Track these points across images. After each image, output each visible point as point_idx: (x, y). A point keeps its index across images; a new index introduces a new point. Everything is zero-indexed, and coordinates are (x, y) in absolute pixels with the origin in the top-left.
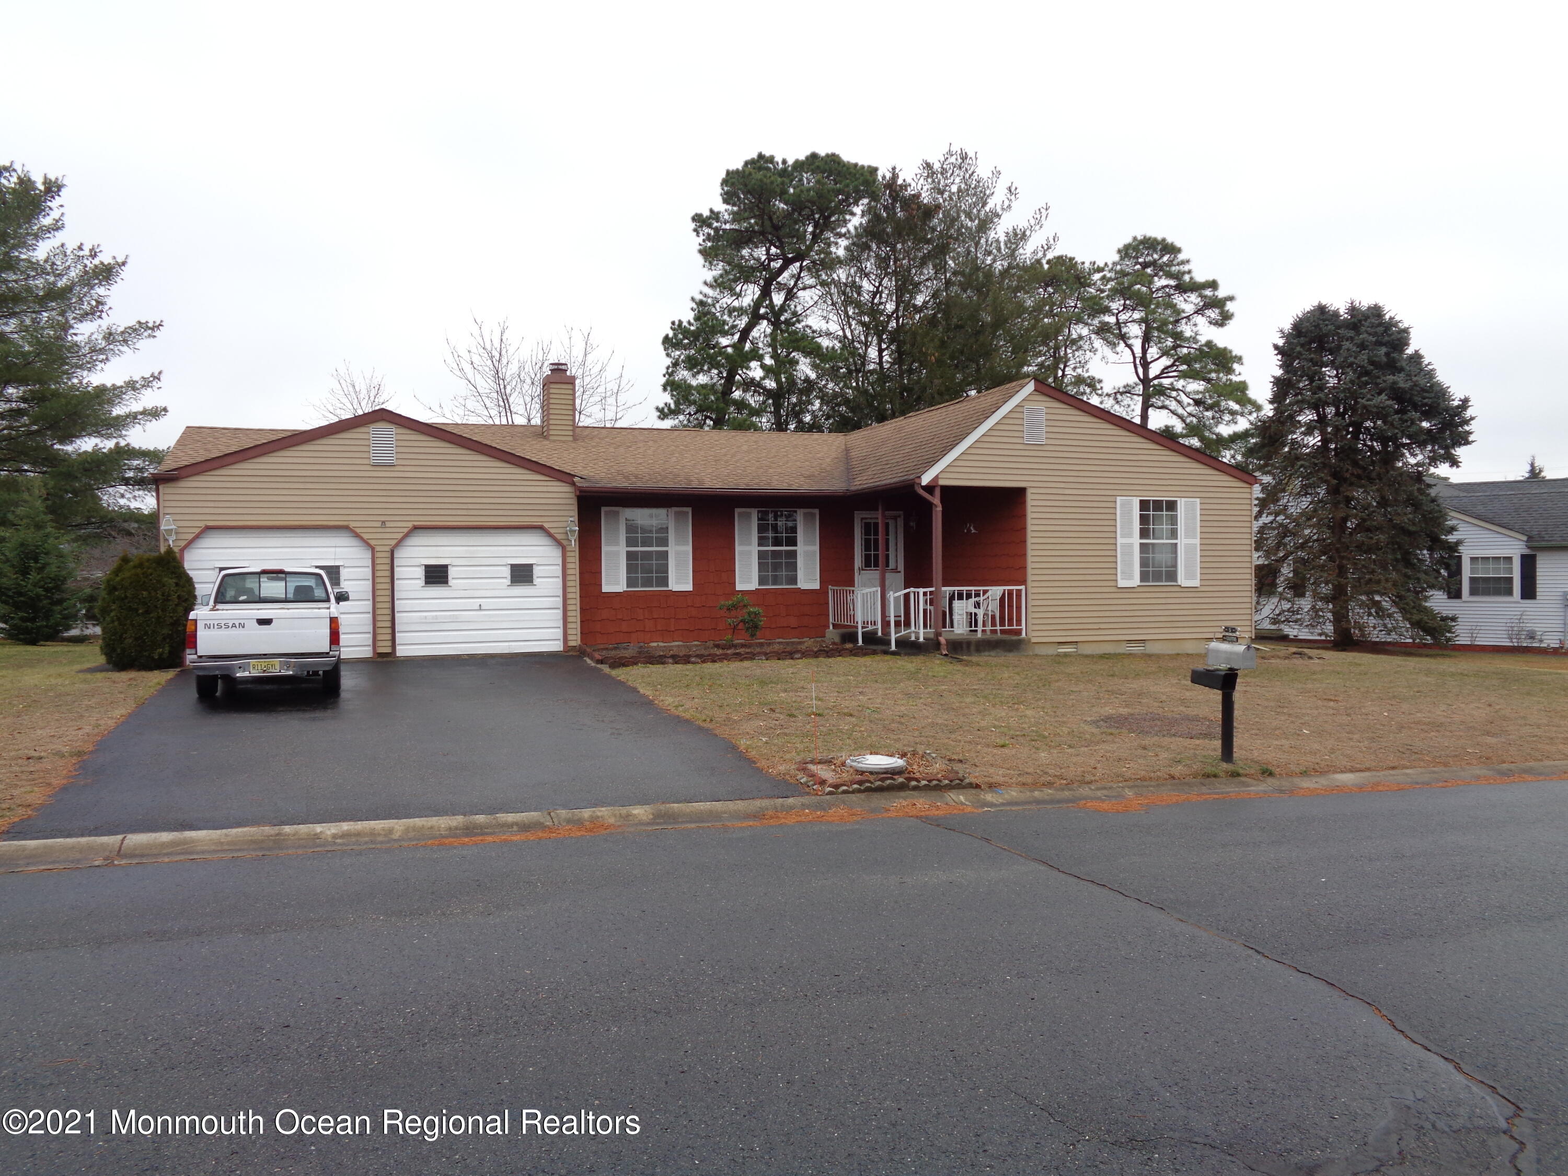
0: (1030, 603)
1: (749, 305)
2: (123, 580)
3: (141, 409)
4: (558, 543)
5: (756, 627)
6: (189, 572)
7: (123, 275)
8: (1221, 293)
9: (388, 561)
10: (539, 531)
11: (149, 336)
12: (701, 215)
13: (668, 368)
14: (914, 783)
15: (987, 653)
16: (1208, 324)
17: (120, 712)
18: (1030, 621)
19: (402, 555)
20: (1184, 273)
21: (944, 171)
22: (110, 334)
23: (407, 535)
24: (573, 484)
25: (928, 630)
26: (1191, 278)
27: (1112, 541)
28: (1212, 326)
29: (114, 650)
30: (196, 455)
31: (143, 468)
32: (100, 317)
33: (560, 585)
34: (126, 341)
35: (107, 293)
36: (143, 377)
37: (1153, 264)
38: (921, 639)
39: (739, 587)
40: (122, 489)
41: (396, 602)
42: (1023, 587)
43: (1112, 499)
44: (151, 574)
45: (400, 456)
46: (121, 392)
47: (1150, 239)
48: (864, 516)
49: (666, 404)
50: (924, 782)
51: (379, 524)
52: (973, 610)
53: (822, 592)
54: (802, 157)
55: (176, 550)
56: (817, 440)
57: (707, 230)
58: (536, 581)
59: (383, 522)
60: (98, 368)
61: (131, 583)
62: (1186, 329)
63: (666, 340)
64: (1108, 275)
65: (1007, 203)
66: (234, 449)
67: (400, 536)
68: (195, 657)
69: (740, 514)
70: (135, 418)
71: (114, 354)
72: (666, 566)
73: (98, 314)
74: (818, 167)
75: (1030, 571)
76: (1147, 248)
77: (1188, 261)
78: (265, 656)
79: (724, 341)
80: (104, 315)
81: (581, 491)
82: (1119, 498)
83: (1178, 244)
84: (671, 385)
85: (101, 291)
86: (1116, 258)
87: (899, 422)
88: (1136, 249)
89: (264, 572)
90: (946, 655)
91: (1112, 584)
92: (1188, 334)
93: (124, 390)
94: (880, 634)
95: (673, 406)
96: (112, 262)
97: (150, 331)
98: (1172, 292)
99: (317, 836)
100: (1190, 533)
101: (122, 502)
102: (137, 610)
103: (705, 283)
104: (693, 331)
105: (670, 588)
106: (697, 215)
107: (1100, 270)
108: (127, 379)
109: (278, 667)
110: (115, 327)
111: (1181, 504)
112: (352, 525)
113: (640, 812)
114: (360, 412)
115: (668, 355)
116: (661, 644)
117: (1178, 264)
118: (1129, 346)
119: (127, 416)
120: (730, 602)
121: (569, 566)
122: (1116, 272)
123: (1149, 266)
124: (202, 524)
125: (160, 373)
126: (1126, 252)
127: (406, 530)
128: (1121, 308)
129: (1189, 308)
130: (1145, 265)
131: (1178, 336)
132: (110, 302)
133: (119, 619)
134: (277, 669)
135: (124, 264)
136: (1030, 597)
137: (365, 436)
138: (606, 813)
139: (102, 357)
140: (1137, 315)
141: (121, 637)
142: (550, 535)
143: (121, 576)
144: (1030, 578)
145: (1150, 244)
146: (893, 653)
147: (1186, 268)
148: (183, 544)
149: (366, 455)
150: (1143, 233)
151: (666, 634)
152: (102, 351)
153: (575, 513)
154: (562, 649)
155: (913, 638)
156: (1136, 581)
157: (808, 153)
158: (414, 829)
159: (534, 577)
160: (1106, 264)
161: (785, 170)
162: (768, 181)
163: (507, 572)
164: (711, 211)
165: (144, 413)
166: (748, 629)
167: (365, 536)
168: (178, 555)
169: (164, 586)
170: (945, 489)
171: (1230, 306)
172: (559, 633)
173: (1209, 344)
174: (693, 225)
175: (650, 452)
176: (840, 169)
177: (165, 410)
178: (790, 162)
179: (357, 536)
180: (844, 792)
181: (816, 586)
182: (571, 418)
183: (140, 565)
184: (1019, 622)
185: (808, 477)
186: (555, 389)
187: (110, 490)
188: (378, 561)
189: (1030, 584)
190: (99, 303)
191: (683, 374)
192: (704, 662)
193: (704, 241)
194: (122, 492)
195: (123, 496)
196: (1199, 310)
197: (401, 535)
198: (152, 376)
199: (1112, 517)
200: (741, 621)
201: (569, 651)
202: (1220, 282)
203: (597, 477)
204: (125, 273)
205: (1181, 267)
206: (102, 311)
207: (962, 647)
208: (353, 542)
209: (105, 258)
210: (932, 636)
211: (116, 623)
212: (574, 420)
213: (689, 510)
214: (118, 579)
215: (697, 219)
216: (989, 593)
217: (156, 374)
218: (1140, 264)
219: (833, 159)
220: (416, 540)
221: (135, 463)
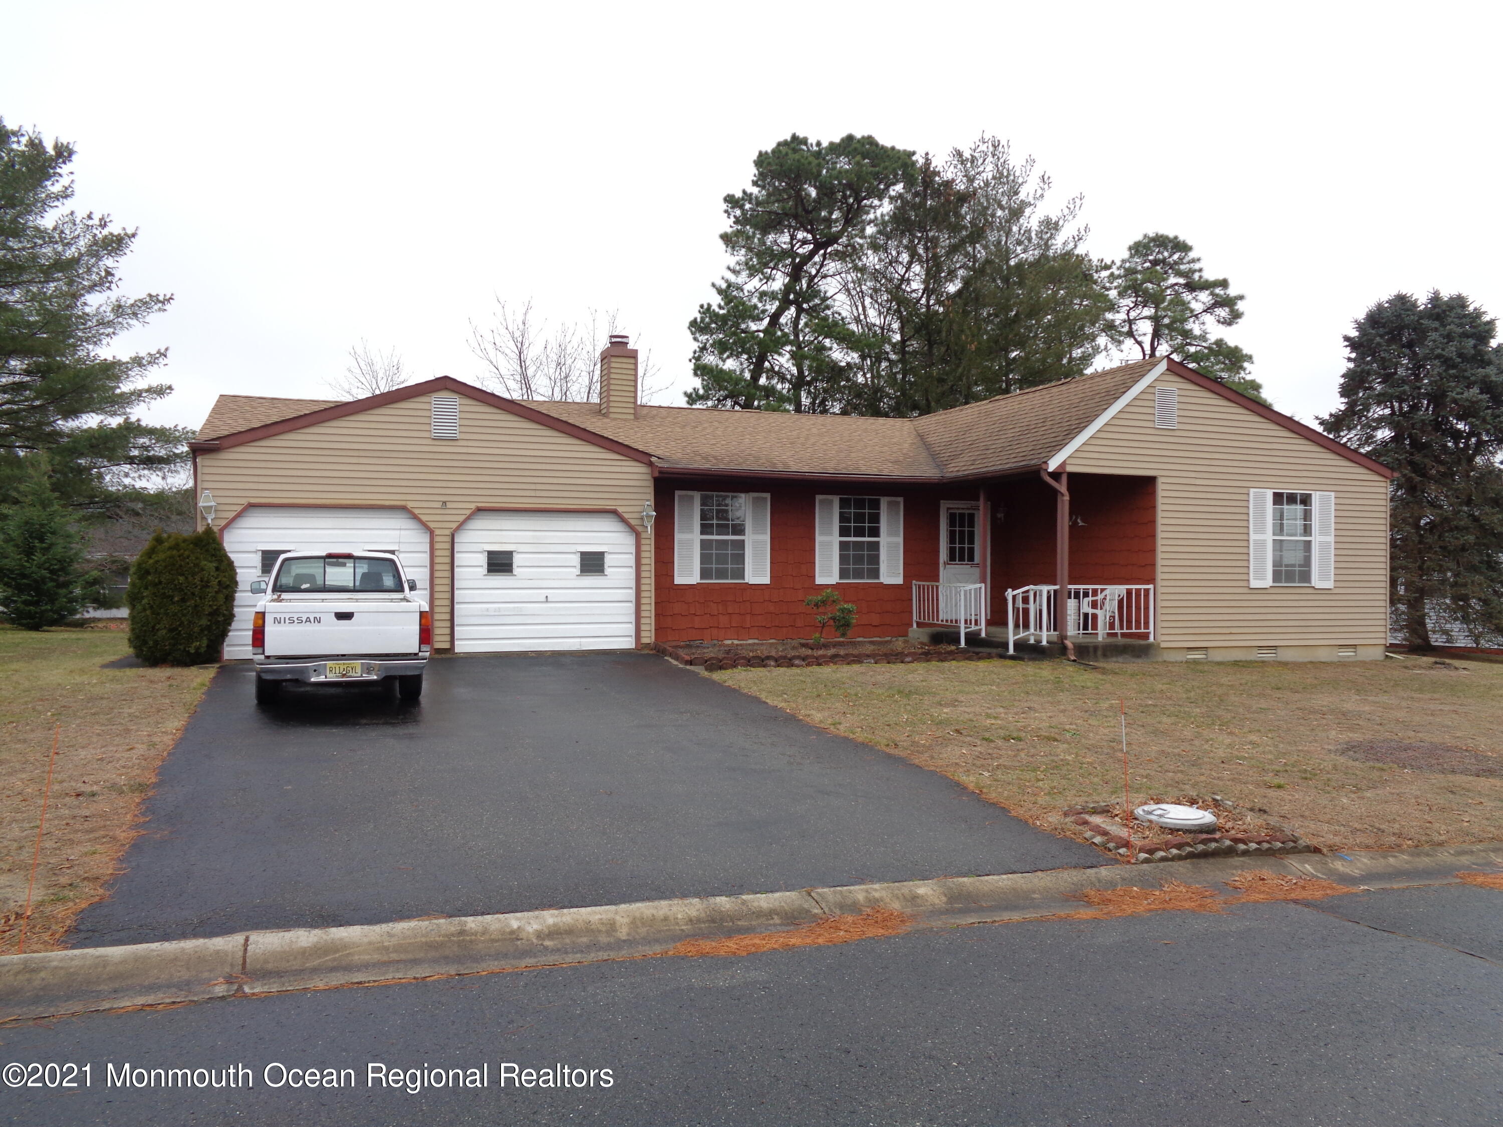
0: (1160, 604)
1: (780, 290)
2: (157, 562)
3: (146, 387)
4: (632, 528)
5: (847, 625)
6: (230, 555)
7: (133, 247)
8: (1232, 292)
9: (448, 546)
10: (612, 516)
11: (160, 310)
12: (733, 196)
13: (695, 352)
14: (1242, 847)
15: (1114, 659)
16: (1216, 323)
17: (174, 724)
18: (1160, 624)
19: (465, 540)
20: (1195, 271)
21: (973, 159)
22: (120, 306)
23: (469, 518)
24: (651, 464)
25: (1052, 632)
26: (1200, 277)
27: (1244, 537)
28: (1220, 325)
29: (145, 642)
30: (235, 424)
31: (149, 446)
32: (109, 288)
33: (633, 576)
34: (135, 314)
35: (116, 264)
36: (149, 354)
37: (1164, 261)
38: (1044, 643)
39: (820, 580)
40: (126, 468)
41: (456, 592)
42: (1151, 586)
43: (1244, 491)
44: (188, 557)
45: (464, 429)
46: (127, 368)
47: (1162, 236)
48: (951, 506)
49: (694, 389)
50: (1253, 846)
51: (439, 505)
52: (1090, 611)
53: (906, 587)
54: (837, 140)
55: (216, 529)
56: (884, 425)
57: (738, 212)
58: (608, 571)
59: (445, 503)
60: (104, 342)
61: (166, 567)
62: (1195, 327)
63: (693, 323)
64: (1117, 272)
65: (1039, 192)
66: (275, 419)
67: (461, 518)
68: (262, 657)
69: (821, 501)
70: (140, 396)
71: (122, 327)
72: (743, 556)
73: (108, 285)
74: (856, 149)
75: (1159, 569)
76: (1158, 246)
77: (1199, 260)
78: (343, 657)
79: (753, 326)
80: (113, 286)
81: (660, 472)
82: (1252, 490)
83: (1190, 243)
84: (700, 369)
85: (109, 262)
86: (1126, 255)
87: (984, 406)
88: (1146, 246)
89: (330, 556)
90: (1074, 661)
91: (1244, 584)
92: (1197, 332)
93: (129, 365)
94: (983, 635)
95: (701, 392)
96: (122, 233)
97: (160, 305)
98: (1181, 290)
99: (514, 936)
100: (1324, 532)
101: (127, 481)
102: (172, 597)
103: (729, 268)
104: (724, 315)
105: (746, 581)
106: (728, 196)
107: (1107, 267)
108: (133, 355)
109: (359, 670)
110: (124, 299)
111: (1316, 498)
112: (410, 505)
113: (925, 889)
114: (377, 392)
115: (695, 339)
116: (736, 642)
117: (1189, 263)
118: (1140, 343)
119: (132, 394)
120: (820, 598)
121: (643, 555)
122: (1126, 270)
123: (1159, 265)
124: (245, 501)
125: (167, 349)
126: (1138, 249)
127: (468, 512)
128: (1132, 305)
129: (1197, 307)
130: (1155, 263)
131: (1187, 334)
132: (118, 274)
133: (151, 607)
134: (357, 673)
135: (134, 235)
136: (1160, 597)
137: (426, 406)
138: (884, 894)
139: (111, 330)
140: (1149, 311)
141: (153, 627)
142: (623, 520)
143: (155, 557)
144: (1160, 576)
145: (1161, 241)
146: (1012, 658)
147: (1197, 266)
148: (223, 523)
149: (426, 427)
150: (1155, 231)
151: (741, 630)
152: (110, 324)
153: (651, 497)
154: (633, 646)
155: (1032, 641)
156: (1268, 582)
157: (844, 134)
158: (644, 921)
159: (606, 566)
160: (1113, 262)
161: (819, 153)
162: (806, 162)
163: (576, 560)
164: (744, 192)
165: (149, 390)
166: (838, 627)
167: (424, 518)
168: (217, 535)
169: (203, 570)
170: (1072, 476)
171: (1240, 306)
172: (631, 629)
173: (1219, 343)
174: (724, 206)
175: (719, 432)
176: (878, 151)
177: (170, 388)
178: (825, 144)
179: (415, 517)
180: (1163, 859)
181: (900, 580)
182: (633, 395)
183: (176, 547)
184: (1147, 626)
185: (896, 462)
186: (616, 363)
187: (114, 468)
188: (437, 546)
189: (1159, 583)
190: (109, 273)
191: (710, 359)
192: (808, 665)
193: (734, 223)
194: (126, 470)
195: (127, 475)
196: (1209, 308)
197: (464, 517)
198: (159, 352)
199: (1244, 510)
200: (831, 618)
201: (642, 649)
202: (1230, 281)
203: (674, 457)
204: (135, 245)
205: (1192, 265)
206: (111, 282)
207: (1088, 652)
208: (410, 524)
209: (114, 228)
210: (1055, 639)
211: (148, 612)
212: (635, 397)
213: (768, 496)
214: (151, 561)
215: (730, 200)
216: (1107, 592)
217: (162, 351)
218: (1150, 262)
219: (870, 141)
220: (479, 523)
221: (141, 441)
